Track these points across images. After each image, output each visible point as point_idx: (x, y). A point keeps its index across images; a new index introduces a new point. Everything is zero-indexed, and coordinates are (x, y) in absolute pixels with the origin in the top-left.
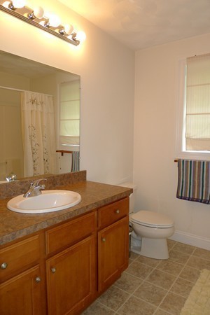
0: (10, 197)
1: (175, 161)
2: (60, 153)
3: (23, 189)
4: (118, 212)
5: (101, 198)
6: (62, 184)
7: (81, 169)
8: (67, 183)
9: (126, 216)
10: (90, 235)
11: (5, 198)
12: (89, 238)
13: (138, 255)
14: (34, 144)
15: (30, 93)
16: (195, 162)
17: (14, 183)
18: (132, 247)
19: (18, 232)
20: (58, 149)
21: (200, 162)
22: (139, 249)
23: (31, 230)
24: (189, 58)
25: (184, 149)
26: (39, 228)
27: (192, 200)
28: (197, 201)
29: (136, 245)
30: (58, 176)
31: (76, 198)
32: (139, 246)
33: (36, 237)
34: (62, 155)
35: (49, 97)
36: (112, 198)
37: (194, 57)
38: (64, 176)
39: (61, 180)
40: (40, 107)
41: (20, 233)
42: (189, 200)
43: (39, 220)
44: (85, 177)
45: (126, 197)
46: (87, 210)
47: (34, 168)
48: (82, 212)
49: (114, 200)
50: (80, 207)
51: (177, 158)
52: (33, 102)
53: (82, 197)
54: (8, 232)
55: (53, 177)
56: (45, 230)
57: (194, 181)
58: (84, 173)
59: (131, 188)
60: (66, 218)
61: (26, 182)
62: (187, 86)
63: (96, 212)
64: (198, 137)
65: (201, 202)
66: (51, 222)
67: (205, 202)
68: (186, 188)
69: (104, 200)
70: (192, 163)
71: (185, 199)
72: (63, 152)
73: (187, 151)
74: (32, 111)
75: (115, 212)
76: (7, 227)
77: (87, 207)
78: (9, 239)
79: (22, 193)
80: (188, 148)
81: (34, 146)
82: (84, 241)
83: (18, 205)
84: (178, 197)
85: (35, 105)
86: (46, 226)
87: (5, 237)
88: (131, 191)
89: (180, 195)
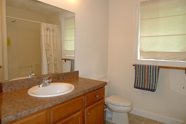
0: (30, 87)
1: (133, 65)
2: (64, 60)
3: (39, 82)
4: (97, 96)
5: (86, 88)
6: (63, 79)
7: (76, 70)
8: (67, 78)
9: (103, 98)
10: (79, 110)
11: (27, 87)
12: (79, 113)
13: (110, 122)
14: (48, 55)
15: (45, 24)
16: (145, 66)
17: (33, 78)
18: (106, 117)
19: (32, 110)
20: (63, 58)
21: (148, 66)
22: (111, 119)
23: (41, 108)
24: (142, 2)
25: (139, 58)
26: (46, 107)
27: (144, 89)
28: (147, 89)
29: (109, 117)
30: (61, 74)
31: (71, 88)
32: (111, 117)
33: (44, 112)
34: (65, 61)
35: (57, 27)
36: (94, 88)
37: (145, 2)
38: (65, 74)
39: (63, 76)
40: (51, 32)
41: (33, 110)
42: (141, 89)
43: (46, 102)
44: (78, 75)
45: (103, 87)
46: (78, 95)
47: (48, 69)
48: (74, 96)
49: (95, 89)
50: (73, 93)
51: (134, 63)
52: (48, 29)
53: (75, 87)
54: (26, 109)
55: (58, 75)
56: (50, 108)
57: (145, 78)
58: (78, 72)
59: (106, 82)
60: (64, 101)
61: (40, 78)
62: (141, 20)
63: (83, 97)
64: (147, 51)
65: (149, 90)
66: (54, 103)
67: (151, 91)
68: (140, 82)
69: (89, 89)
70: (144, 67)
71: (139, 88)
72: (65, 60)
73: (140, 59)
74: (47, 35)
75: (96, 96)
76: (25, 106)
77: (78, 93)
78: (26, 114)
79: (38, 84)
80: (141, 57)
81: (48, 56)
82: (76, 115)
83: (34, 92)
84: (135, 87)
85: (49, 31)
86: (50, 105)
87: (23, 112)
88: (106, 83)
89: (136, 86)
